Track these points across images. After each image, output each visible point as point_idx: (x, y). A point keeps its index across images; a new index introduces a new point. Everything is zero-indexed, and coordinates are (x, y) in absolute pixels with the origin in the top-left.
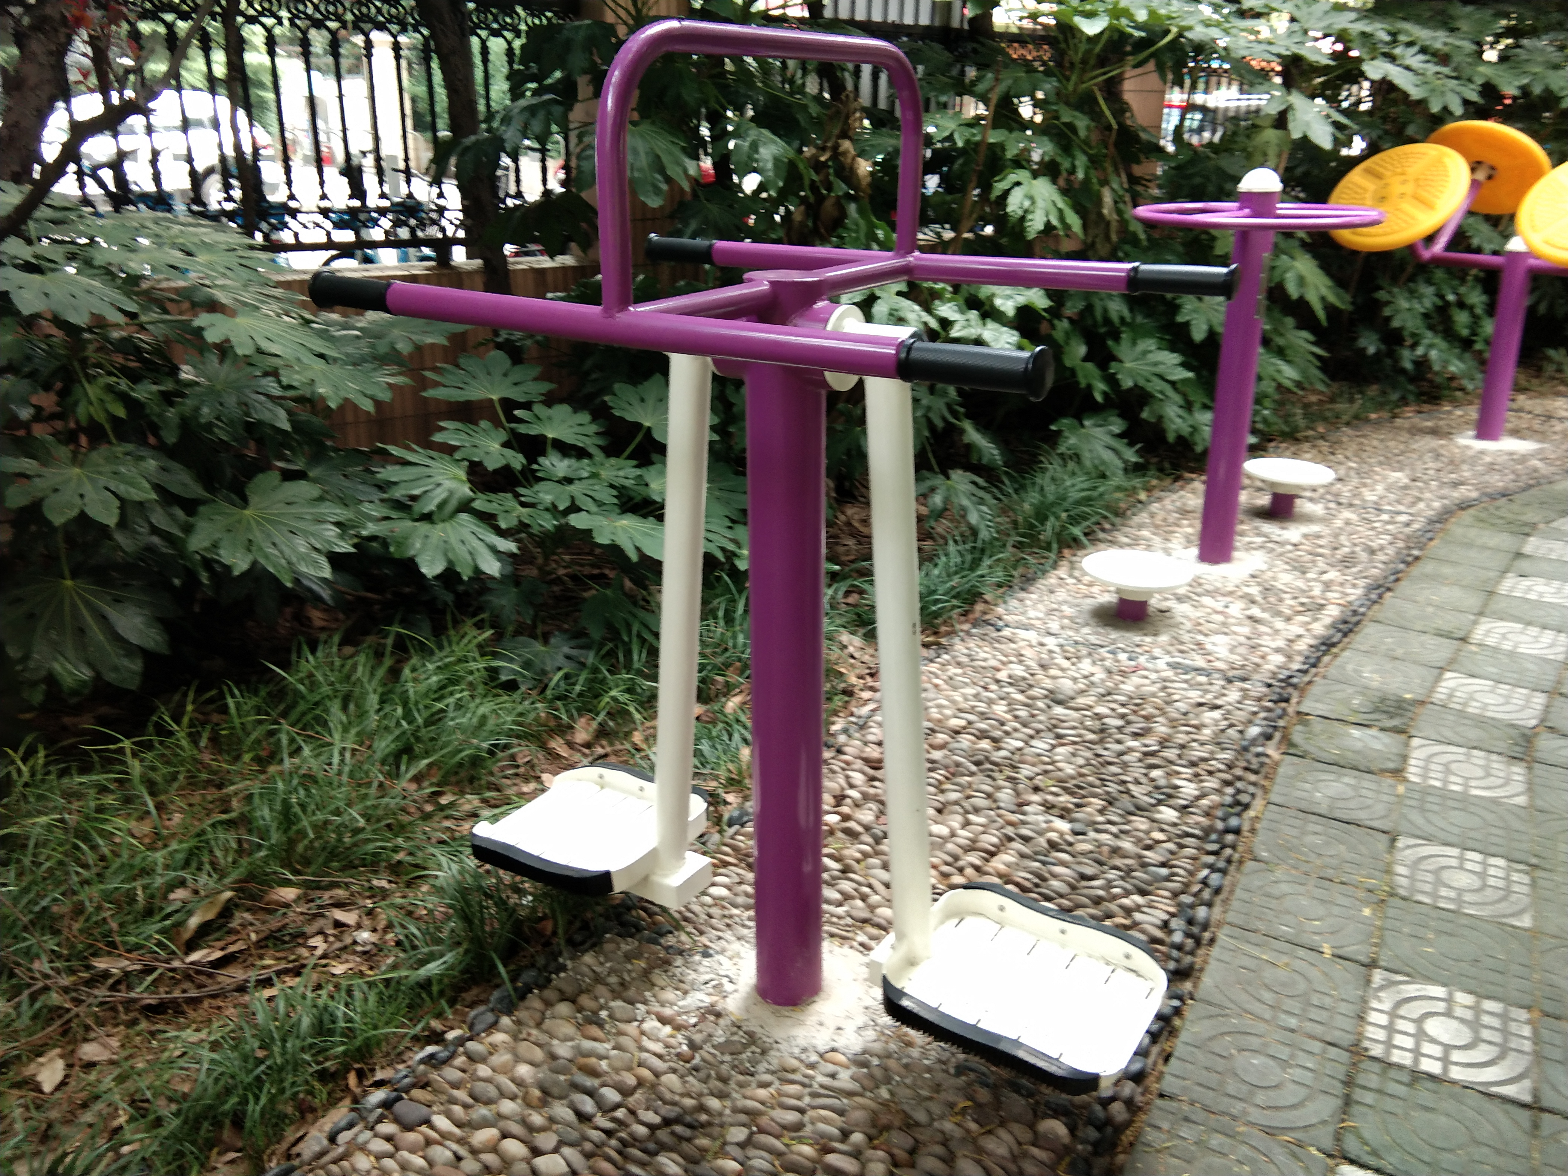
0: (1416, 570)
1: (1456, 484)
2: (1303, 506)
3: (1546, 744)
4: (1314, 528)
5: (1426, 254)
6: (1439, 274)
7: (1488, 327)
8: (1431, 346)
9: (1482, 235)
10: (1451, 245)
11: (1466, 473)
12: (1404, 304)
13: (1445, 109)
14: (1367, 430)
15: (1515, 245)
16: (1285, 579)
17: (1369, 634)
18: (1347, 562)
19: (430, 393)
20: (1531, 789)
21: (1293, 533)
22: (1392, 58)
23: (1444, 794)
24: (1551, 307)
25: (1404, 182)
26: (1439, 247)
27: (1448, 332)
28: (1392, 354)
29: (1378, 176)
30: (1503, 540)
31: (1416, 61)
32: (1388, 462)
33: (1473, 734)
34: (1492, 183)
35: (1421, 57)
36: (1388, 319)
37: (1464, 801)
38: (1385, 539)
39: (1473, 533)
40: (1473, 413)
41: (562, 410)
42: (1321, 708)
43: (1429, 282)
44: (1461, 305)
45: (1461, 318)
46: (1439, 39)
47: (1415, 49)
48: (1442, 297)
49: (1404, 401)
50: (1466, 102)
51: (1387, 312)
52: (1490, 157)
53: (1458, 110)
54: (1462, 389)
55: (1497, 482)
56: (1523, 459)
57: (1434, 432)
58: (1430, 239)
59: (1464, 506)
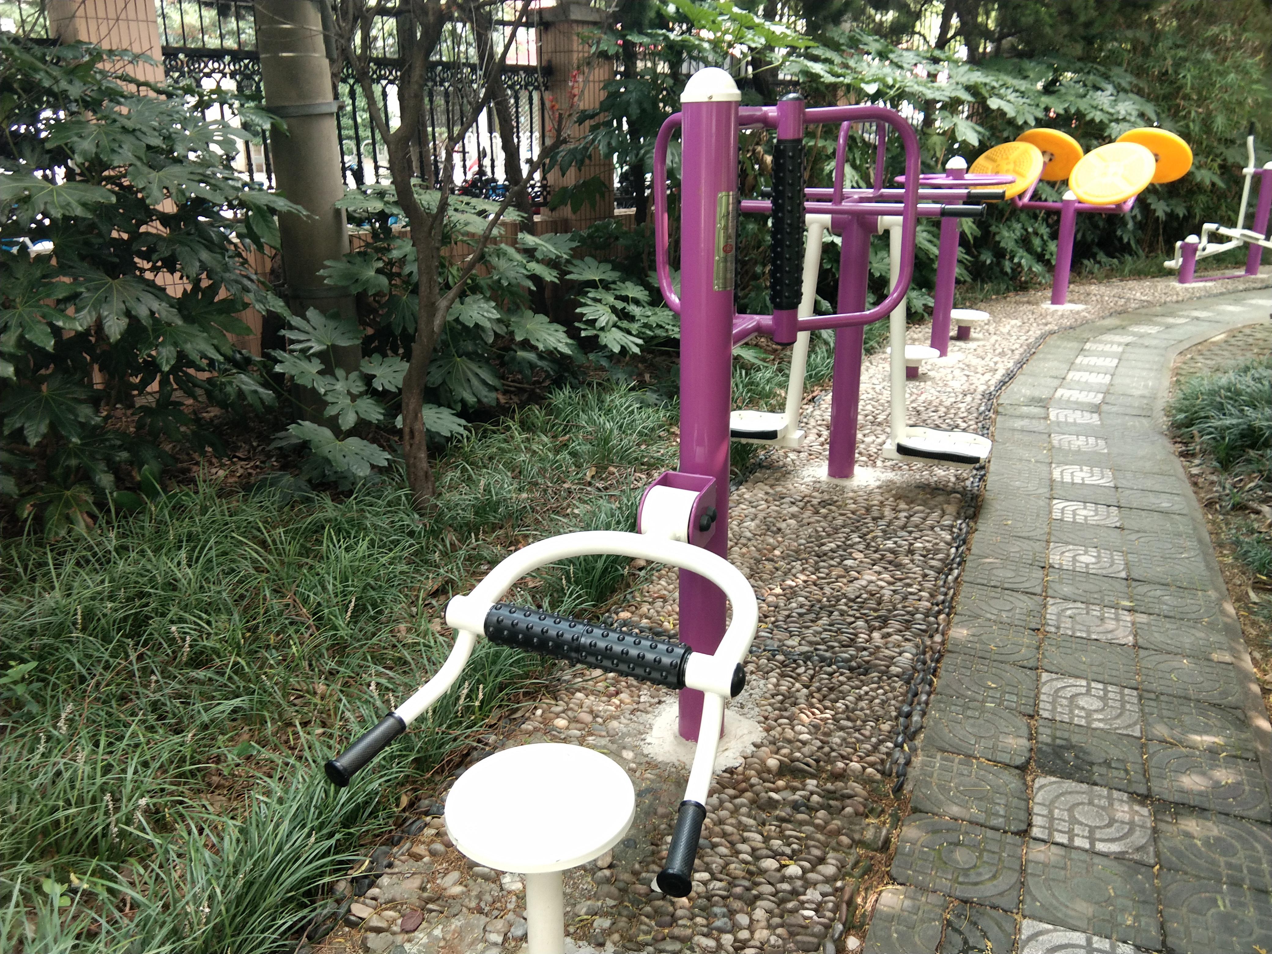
0: (1035, 357)
1: (1046, 324)
2: (973, 334)
3: (1105, 408)
4: (981, 343)
5: (1020, 204)
6: (1023, 217)
7: (1052, 246)
8: (1022, 257)
9: (1047, 192)
10: (1032, 198)
11: (1049, 319)
12: (1006, 234)
13: (1026, 123)
14: (992, 303)
15: (1068, 196)
16: (974, 361)
17: (1020, 379)
18: (1002, 354)
19: (568, 277)
20: (1101, 419)
21: (971, 345)
22: (1001, 97)
23: (1066, 423)
24: (1084, 235)
25: (1008, 163)
26: (1026, 199)
27: (1029, 249)
28: (999, 264)
29: (994, 161)
30: (1075, 345)
31: (1012, 97)
32: (1008, 316)
33: (1075, 406)
34: (1052, 163)
35: (1014, 94)
36: (999, 242)
37: (1075, 424)
38: (1017, 346)
39: (1059, 343)
40: (1049, 293)
41: (629, 284)
42: (1007, 402)
43: (1018, 221)
44: (1036, 234)
45: (1037, 242)
46: (1023, 85)
47: (1011, 90)
48: (1026, 230)
49: (1008, 290)
50: (1037, 119)
51: (997, 238)
52: (1050, 149)
53: (1033, 123)
54: (1040, 284)
55: (1066, 322)
56: (1078, 313)
57: (1029, 302)
58: (1021, 196)
59: (1052, 333)
